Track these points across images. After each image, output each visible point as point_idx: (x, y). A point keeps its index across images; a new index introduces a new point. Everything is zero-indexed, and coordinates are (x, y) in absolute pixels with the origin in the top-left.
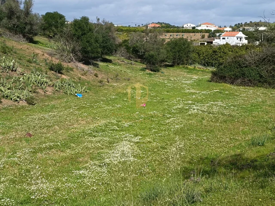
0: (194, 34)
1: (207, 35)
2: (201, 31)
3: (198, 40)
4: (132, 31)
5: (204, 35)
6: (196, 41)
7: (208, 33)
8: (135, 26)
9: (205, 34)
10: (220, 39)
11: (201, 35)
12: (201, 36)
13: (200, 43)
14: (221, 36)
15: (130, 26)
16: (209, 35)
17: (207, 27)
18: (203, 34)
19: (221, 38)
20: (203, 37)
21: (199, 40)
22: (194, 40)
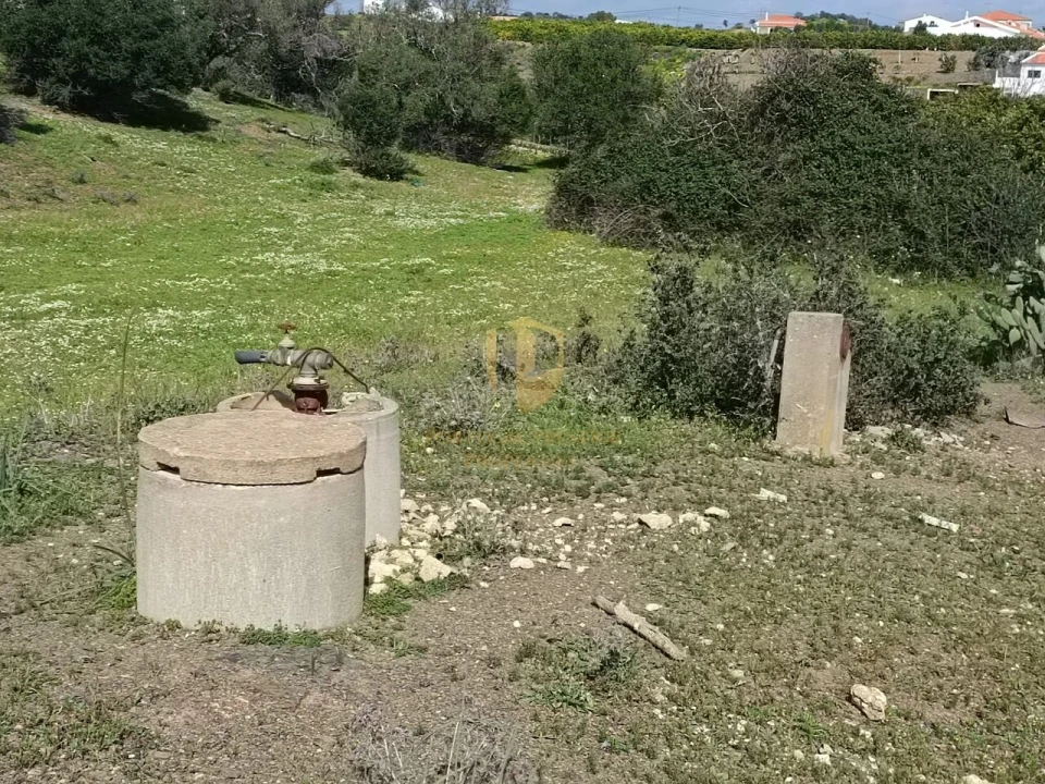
0: (911, 53)
1: (964, 58)
2: (944, 43)
3: (924, 79)
4: (661, 41)
5: (953, 58)
6: (918, 83)
7: (974, 50)
8: (724, 28)
9: (958, 54)
10: (1018, 76)
11: (940, 60)
12: (940, 63)
13: (929, 90)
14: (1026, 64)
15: (701, 26)
16: (975, 59)
17: (978, 25)
18: (950, 54)
19: (1024, 71)
20: (948, 67)
21: (930, 80)
22: (909, 80)
